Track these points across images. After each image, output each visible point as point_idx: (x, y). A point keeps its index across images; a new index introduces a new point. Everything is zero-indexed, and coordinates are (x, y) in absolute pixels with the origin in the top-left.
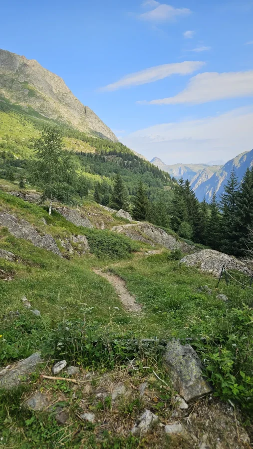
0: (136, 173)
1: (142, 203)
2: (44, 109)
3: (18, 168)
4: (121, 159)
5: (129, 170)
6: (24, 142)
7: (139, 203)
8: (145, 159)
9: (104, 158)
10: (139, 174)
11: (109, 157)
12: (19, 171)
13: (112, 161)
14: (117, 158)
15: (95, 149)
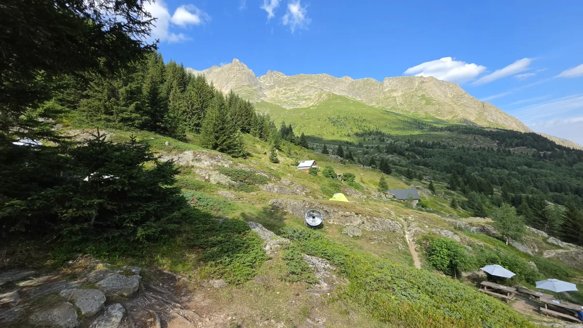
0: (559, 166)
1: (573, 220)
2: (439, 113)
3: (420, 167)
4: (534, 150)
5: (548, 163)
6: (423, 143)
7: (570, 219)
8: (575, 148)
9: (509, 151)
10: (564, 166)
11: (516, 148)
12: (422, 169)
13: (522, 153)
14: (529, 149)
15: (497, 142)
